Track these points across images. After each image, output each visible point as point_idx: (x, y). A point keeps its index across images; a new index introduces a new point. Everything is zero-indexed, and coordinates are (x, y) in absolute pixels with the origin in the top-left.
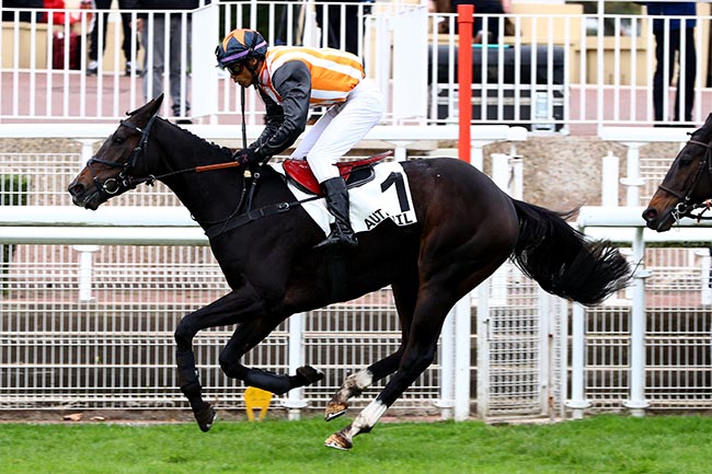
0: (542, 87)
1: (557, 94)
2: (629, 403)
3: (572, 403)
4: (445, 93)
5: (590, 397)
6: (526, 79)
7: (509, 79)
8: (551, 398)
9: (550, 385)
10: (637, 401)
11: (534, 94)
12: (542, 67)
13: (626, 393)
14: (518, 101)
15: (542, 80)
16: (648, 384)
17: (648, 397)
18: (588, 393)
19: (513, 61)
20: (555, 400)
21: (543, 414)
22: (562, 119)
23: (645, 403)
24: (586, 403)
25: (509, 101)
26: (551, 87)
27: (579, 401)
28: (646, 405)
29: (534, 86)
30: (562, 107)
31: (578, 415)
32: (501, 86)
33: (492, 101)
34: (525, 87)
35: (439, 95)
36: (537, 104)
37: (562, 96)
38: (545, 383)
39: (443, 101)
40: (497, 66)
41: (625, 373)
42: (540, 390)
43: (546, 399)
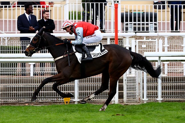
0: (151, 22)
1: (155, 24)
2: (158, 99)
4: (127, 24)
5: (148, 98)
6: (147, 21)
7: (143, 21)
8: (139, 98)
9: (139, 95)
10: (160, 99)
11: (149, 24)
12: (151, 17)
13: (157, 97)
14: (145, 26)
15: (151, 21)
16: (162, 95)
17: (162, 98)
18: (148, 97)
19: (144, 16)
20: (140, 99)
21: (137, 102)
22: (157, 30)
23: (162, 99)
24: (147, 99)
25: (143, 26)
26: (154, 22)
27: (145, 99)
28: (162, 100)
29: (149, 22)
30: (156, 27)
31: (145, 102)
32: (141, 22)
33: (139, 26)
34: (147, 23)
35: (126, 25)
36: (150, 27)
37: (156, 25)
38: (138, 95)
39: (127, 26)
40: (140, 17)
41: (156, 92)
42: (137, 96)
43: (138, 99)
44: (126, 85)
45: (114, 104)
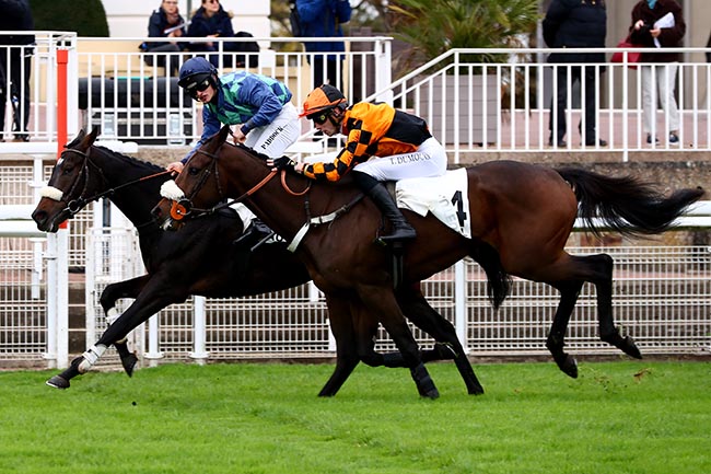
0: (175, 110)
1: (187, 115)
2: (193, 354)
3: (148, 355)
4: (98, 115)
5: (163, 350)
6: (162, 104)
7: (149, 104)
8: (135, 351)
9: (135, 341)
10: (200, 353)
11: (168, 115)
12: (174, 94)
13: (191, 347)
14: (156, 121)
15: (175, 104)
16: (208, 340)
17: (208, 350)
18: (161, 347)
19: (152, 90)
20: (138, 352)
22: (191, 134)
23: (206, 354)
24: (161, 354)
25: (149, 121)
26: (182, 110)
27: (154, 353)
28: (207, 356)
29: (168, 109)
30: (191, 126)
31: (153, 364)
32: (142, 110)
33: (135, 121)
34: (161, 110)
35: (93, 117)
36: (171, 123)
37: (191, 117)
39: (97, 122)
40: (139, 93)
41: (189, 333)
44: (93, 310)
45: (55, 369)
